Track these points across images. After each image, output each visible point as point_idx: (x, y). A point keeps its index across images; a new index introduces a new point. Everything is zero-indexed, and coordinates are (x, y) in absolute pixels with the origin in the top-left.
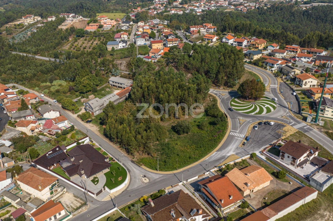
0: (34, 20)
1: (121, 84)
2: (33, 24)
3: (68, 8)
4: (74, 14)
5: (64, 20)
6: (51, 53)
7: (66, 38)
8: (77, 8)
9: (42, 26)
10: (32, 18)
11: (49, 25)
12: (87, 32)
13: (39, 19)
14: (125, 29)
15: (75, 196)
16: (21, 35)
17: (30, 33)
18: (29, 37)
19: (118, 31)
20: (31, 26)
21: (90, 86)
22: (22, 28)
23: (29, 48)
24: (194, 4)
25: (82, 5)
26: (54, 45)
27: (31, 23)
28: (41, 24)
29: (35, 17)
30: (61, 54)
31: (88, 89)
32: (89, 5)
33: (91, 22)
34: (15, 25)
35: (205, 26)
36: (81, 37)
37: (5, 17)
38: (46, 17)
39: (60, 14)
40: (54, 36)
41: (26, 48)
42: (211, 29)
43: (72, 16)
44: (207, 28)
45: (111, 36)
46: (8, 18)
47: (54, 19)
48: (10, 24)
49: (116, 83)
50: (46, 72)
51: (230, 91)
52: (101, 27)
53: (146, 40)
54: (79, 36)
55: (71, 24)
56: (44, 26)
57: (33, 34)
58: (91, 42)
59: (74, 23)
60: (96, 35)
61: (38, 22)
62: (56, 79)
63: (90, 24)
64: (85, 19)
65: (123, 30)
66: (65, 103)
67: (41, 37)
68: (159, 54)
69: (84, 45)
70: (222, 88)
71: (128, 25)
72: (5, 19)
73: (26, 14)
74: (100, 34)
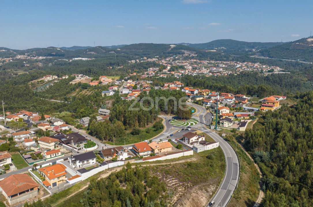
0: (52, 78)
1: (106, 113)
2: (51, 81)
3: (79, 72)
4: (82, 75)
5: (74, 78)
6: (62, 98)
7: (74, 89)
8: (86, 72)
9: (57, 82)
10: (51, 77)
11: (63, 81)
12: (90, 86)
13: (56, 77)
14: (117, 84)
15: (66, 150)
16: (42, 88)
17: (48, 86)
18: (48, 89)
19: (112, 85)
20: (49, 82)
21: (85, 113)
22: (43, 83)
23: (46, 95)
24: (180, 72)
25: (90, 70)
26: (65, 93)
27: (50, 80)
28: (57, 80)
29: (53, 76)
30: (69, 98)
31: (84, 115)
32: (95, 70)
33: (94, 80)
34: (38, 81)
35: (175, 83)
36: (85, 89)
37: (32, 76)
38: (61, 76)
39: (72, 74)
40: (65, 88)
41: (45, 95)
42: (179, 85)
43: (80, 76)
44: (177, 85)
45: (106, 88)
46: (33, 77)
47: (67, 77)
48: (34, 81)
49: (102, 112)
50: (57, 108)
51: (173, 116)
52: (100, 83)
53: (129, 90)
54: (84, 88)
55: (79, 81)
56: (59, 82)
57: (51, 87)
58: (92, 92)
59: (81, 80)
60: (95, 87)
61: (55, 79)
62: (63, 111)
63: (93, 81)
64: (90, 78)
65: (115, 85)
66: (68, 120)
67: (56, 88)
68: (134, 96)
69: (86, 94)
70: (169, 115)
71: (120, 82)
72: (31, 78)
73: (47, 74)
74: (99, 87)
